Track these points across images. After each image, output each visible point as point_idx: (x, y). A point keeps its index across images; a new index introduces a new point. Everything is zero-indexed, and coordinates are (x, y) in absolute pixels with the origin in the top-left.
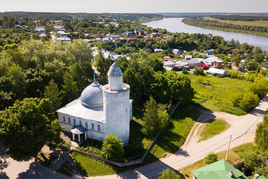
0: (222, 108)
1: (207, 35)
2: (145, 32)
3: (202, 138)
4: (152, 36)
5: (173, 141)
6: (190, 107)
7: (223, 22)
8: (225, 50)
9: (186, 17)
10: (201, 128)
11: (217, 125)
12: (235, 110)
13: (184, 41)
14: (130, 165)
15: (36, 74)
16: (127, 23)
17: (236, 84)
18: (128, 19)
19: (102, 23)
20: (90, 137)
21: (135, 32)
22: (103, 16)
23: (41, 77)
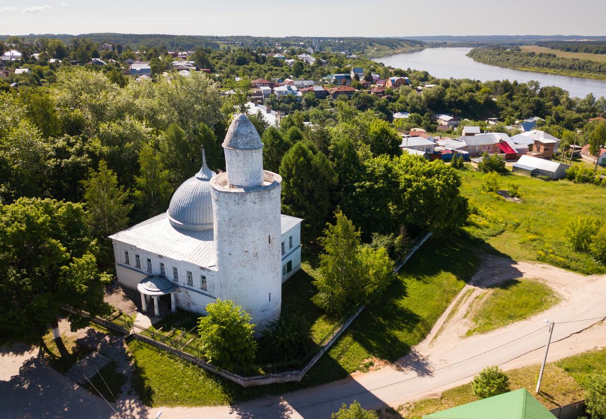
0: (543, 254)
1: (525, 85)
2: (375, 76)
3: (477, 326)
4: (389, 84)
5: (395, 330)
6: (457, 247)
7: (570, 56)
8: (569, 120)
9: (480, 45)
10: (477, 300)
11: (524, 296)
12: (579, 260)
13: (467, 97)
14: (270, 384)
15: (77, 149)
16: (337, 56)
17: (587, 197)
18: (343, 50)
19: (281, 56)
20: (184, 305)
21: (352, 75)
22: (285, 42)
23: (89, 157)
